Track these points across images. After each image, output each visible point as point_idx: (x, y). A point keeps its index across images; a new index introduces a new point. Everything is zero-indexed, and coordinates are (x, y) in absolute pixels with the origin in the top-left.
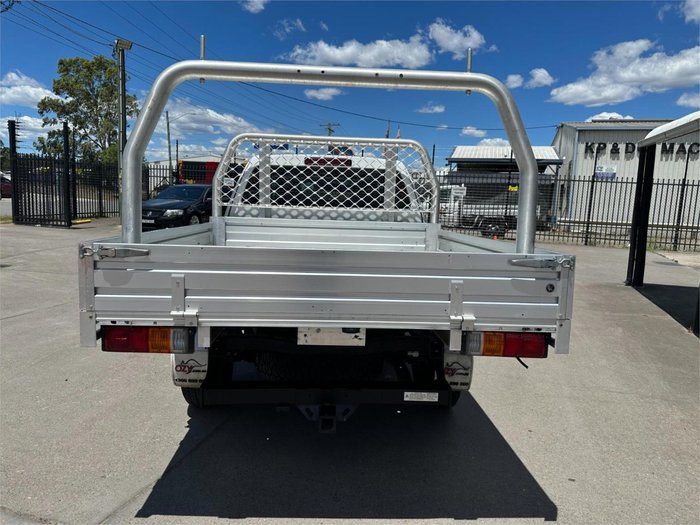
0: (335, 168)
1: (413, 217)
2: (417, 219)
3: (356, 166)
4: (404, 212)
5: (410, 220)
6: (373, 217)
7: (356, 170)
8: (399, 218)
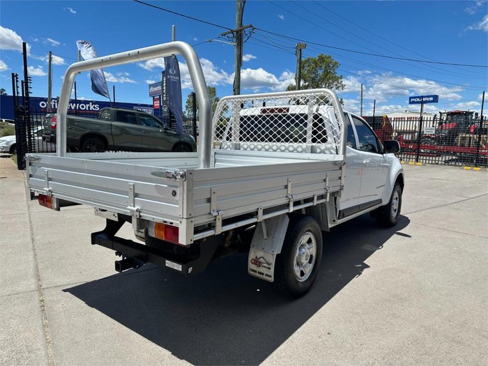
0: (272, 114)
1: (329, 149)
2: (332, 151)
3: (293, 112)
4: (323, 146)
5: (327, 152)
6: (300, 149)
7: (293, 115)
8: (318, 150)
